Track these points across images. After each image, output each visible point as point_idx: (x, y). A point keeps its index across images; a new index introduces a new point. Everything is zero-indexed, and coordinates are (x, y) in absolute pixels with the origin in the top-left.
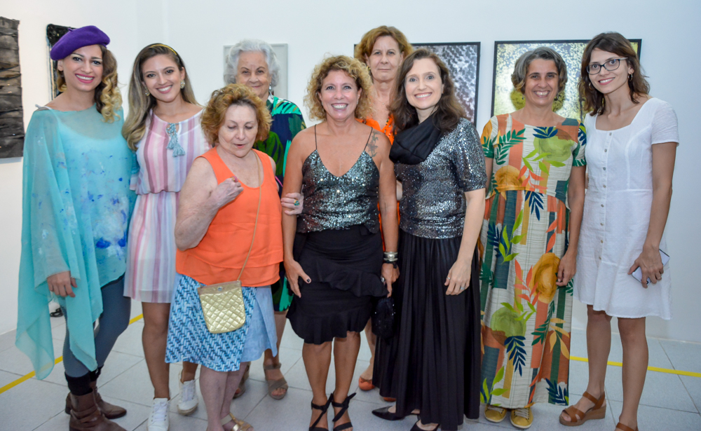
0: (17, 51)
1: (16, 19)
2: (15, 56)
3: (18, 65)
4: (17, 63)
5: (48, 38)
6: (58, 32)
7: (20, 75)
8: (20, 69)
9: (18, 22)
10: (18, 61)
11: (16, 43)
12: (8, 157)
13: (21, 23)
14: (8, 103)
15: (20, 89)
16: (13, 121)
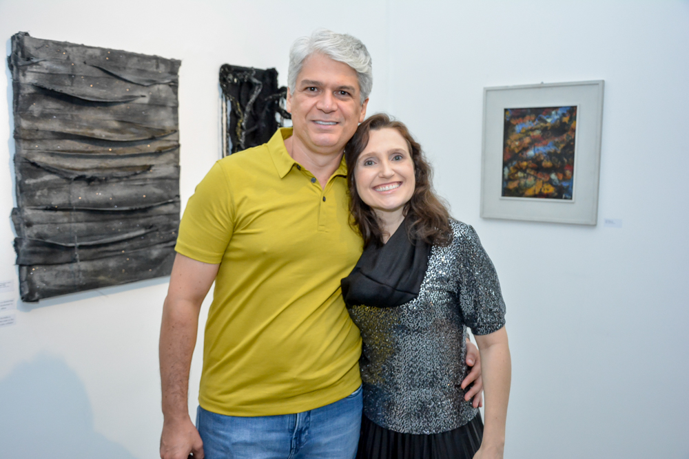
0: (175, 109)
1: (177, 58)
2: (172, 116)
3: (176, 131)
4: (174, 128)
5: (222, 86)
6: (235, 76)
7: (178, 146)
8: (178, 136)
9: (178, 63)
10: (177, 124)
11: (174, 96)
12: (155, 276)
13: (183, 64)
14: (158, 191)
15: (178, 167)
16: (164, 220)
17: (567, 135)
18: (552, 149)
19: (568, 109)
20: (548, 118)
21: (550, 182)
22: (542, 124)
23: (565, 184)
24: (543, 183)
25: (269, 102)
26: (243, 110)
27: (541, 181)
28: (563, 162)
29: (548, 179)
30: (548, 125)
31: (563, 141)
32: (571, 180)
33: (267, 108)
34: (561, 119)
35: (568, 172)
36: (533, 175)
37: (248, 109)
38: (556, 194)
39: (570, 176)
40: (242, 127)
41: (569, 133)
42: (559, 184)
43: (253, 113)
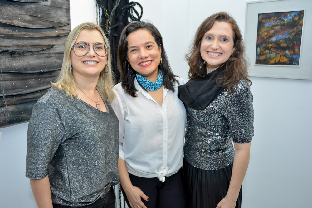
0: (68, 10)
2: (66, 15)
3: (68, 24)
4: (68, 22)
8: (70, 28)
10: (69, 20)
11: (67, 2)
17: (297, 28)
18: (287, 36)
19: (298, 12)
20: (285, 18)
21: (285, 55)
22: (281, 22)
23: (294, 57)
24: (281, 56)
25: (124, 11)
26: (110, 14)
27: (280, 55)
28: (294, 44)
29: (284, 54)
30: (285, 22)
31: (293, 32)
32: (298, 54)
33: (123, 14)
34: (293, 19)
35: (297, 50)
36: (275, 52)
37: (112, 14)
38: (289, 62)
39: (298, 52)
40: (109, 24)
41: (298, 27)
42: (291, 57)
43: (115, 17)
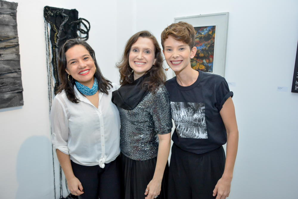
0: (15, 27)
1: (16, 2)
2: (13, 30)
3: (16, 37)
5: (45, 17)
6: (52, 12)
7: (18, 45)
8: (18, 40)
9: (16, 5)
10: (17, 34)
12: (7, 107)
13: (19, 5)
14: (6, 67)
15: (18, 55)
16: (11, 80)
17: (211, 40)
18: (204, 48)
19: (212, 27)
20: (202, 32)
21: (203, 64)
22: (200, 35)
23: (210, 65)
24: (200, 64)
26: (58, 29)
27: (199, 63)
28: (209, 54)
29: (202, 62)
30: (202, 35)
31: (209, 44)
32: (212, 63)
33: (71, 28)
34: (208, 33)
35: (211, 59)
36: (195, 60)
37: (61, 28)
38: (205, 70)
39: (212, 61)
40: (57, 37)
41: (212, 39)
42: (207, 65)
